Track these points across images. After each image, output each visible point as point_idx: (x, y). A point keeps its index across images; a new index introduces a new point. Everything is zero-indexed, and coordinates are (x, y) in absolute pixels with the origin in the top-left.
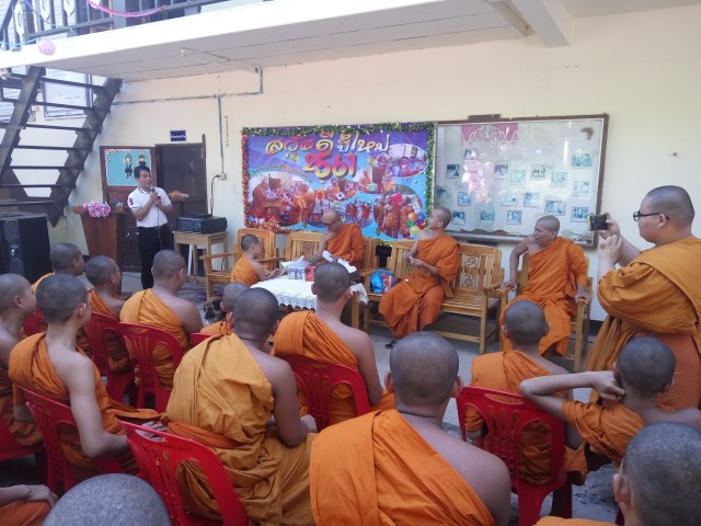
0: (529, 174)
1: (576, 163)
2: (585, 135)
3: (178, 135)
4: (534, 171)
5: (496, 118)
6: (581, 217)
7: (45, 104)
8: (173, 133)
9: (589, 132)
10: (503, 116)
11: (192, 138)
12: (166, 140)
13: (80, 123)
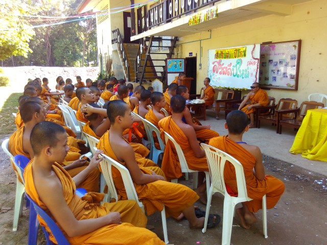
0: (278, 63)
1: (292, 58)
2: (294, 48)
3: (191, 54)
4: (280, 62)
5: (270, 43)
6: (293, 78)
7: (162, 47)
8: (190, 53)
9: (295, 46)
10: (273, 42)
11: (194, 55)
12: (188, 56)
13: (168, 52)
